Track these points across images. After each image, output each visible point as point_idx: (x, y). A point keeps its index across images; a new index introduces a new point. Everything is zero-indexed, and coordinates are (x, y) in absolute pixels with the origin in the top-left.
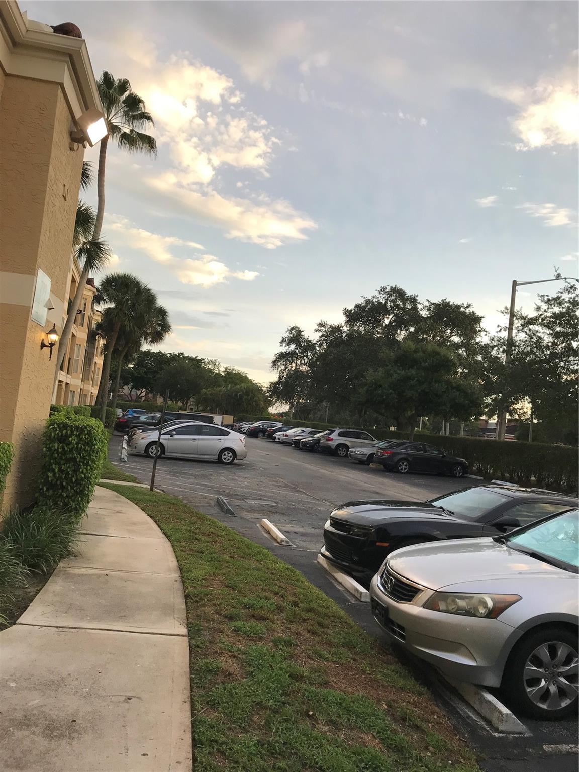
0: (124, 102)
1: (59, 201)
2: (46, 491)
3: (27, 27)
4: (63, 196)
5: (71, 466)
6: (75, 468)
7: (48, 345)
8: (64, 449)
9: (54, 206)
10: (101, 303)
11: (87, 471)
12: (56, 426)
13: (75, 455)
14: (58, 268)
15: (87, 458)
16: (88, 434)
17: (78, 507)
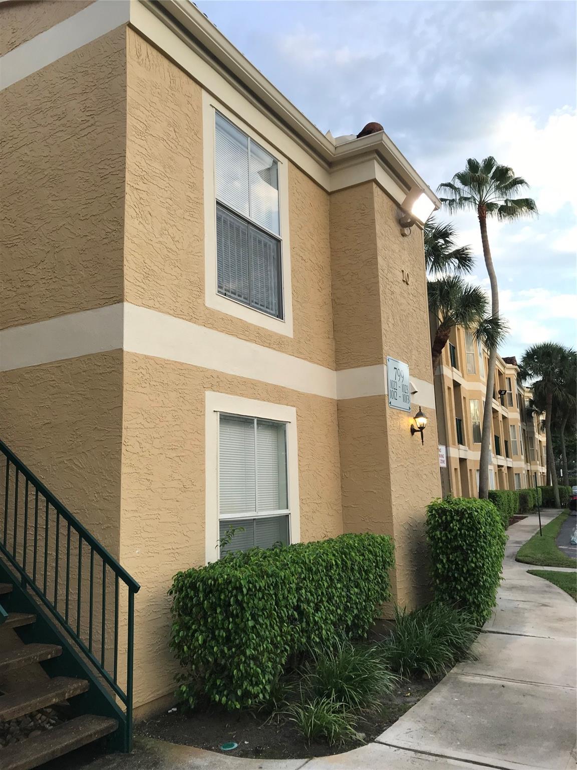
0: (492, 178)
1: (399, 287)
2: (440, 584)
3: (334, 144)
4: (403, 281)
5: (458, 555)
6: (463, 557)
7: (418, 429)
8: (447, 537)
9: (393, 293)
10: (527, 379)
11: (477, 559)
12: (434, 512)
13: (460, 542)
14: (414, 352)
15: (474, 544)
16: (469, 517)
17: (476, 600)
